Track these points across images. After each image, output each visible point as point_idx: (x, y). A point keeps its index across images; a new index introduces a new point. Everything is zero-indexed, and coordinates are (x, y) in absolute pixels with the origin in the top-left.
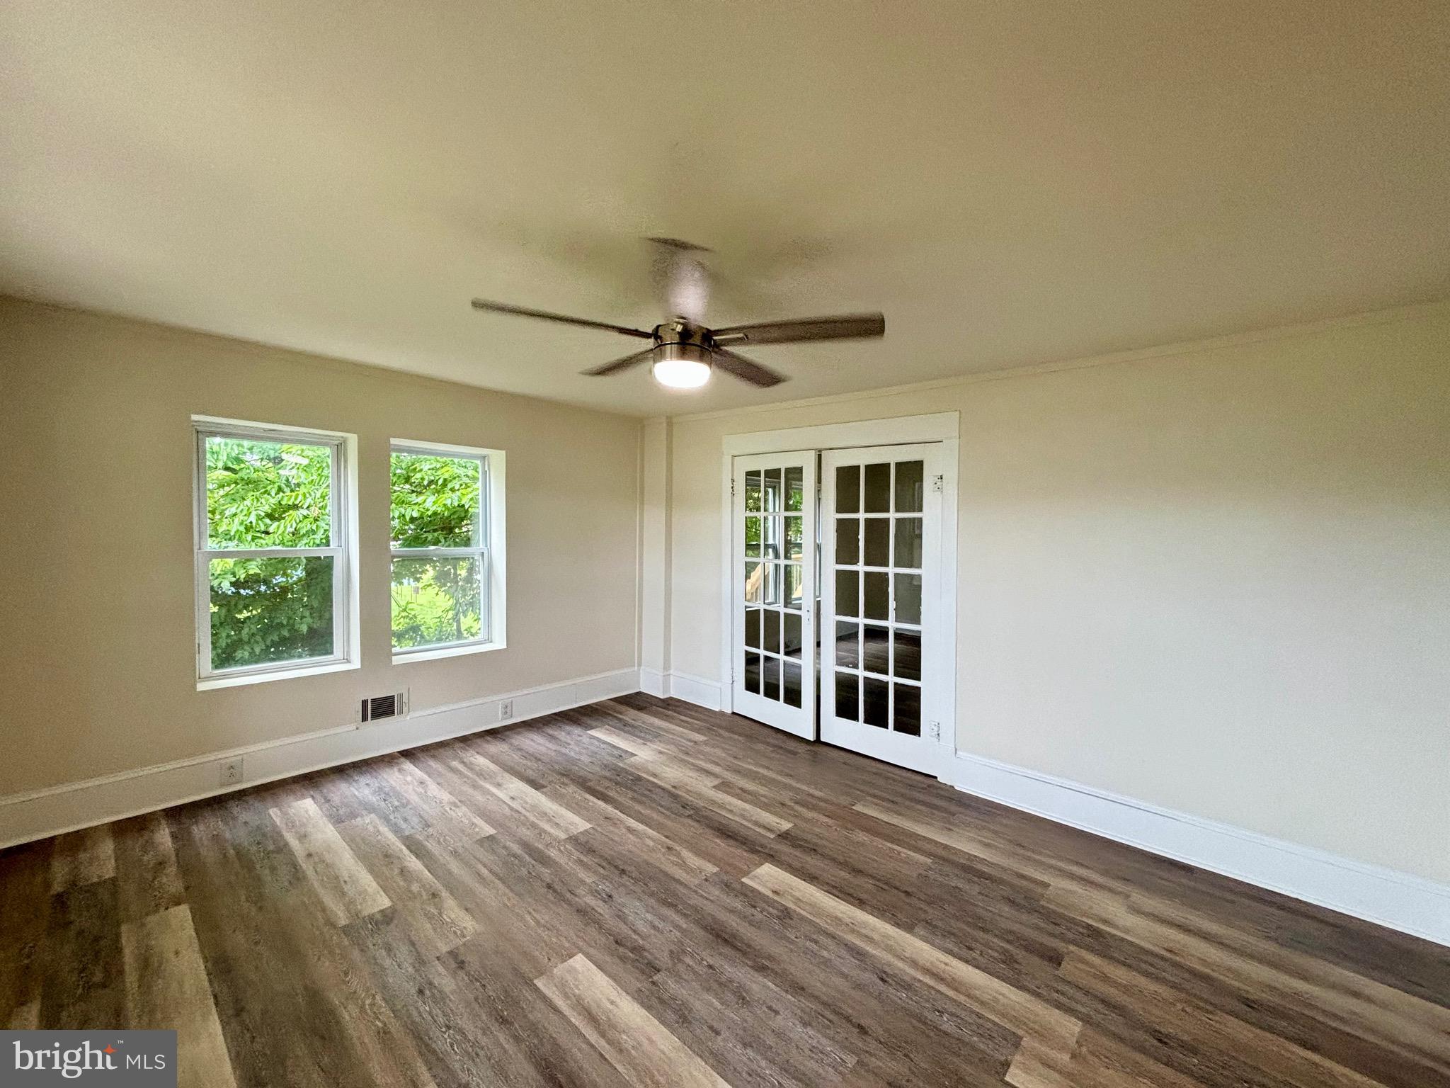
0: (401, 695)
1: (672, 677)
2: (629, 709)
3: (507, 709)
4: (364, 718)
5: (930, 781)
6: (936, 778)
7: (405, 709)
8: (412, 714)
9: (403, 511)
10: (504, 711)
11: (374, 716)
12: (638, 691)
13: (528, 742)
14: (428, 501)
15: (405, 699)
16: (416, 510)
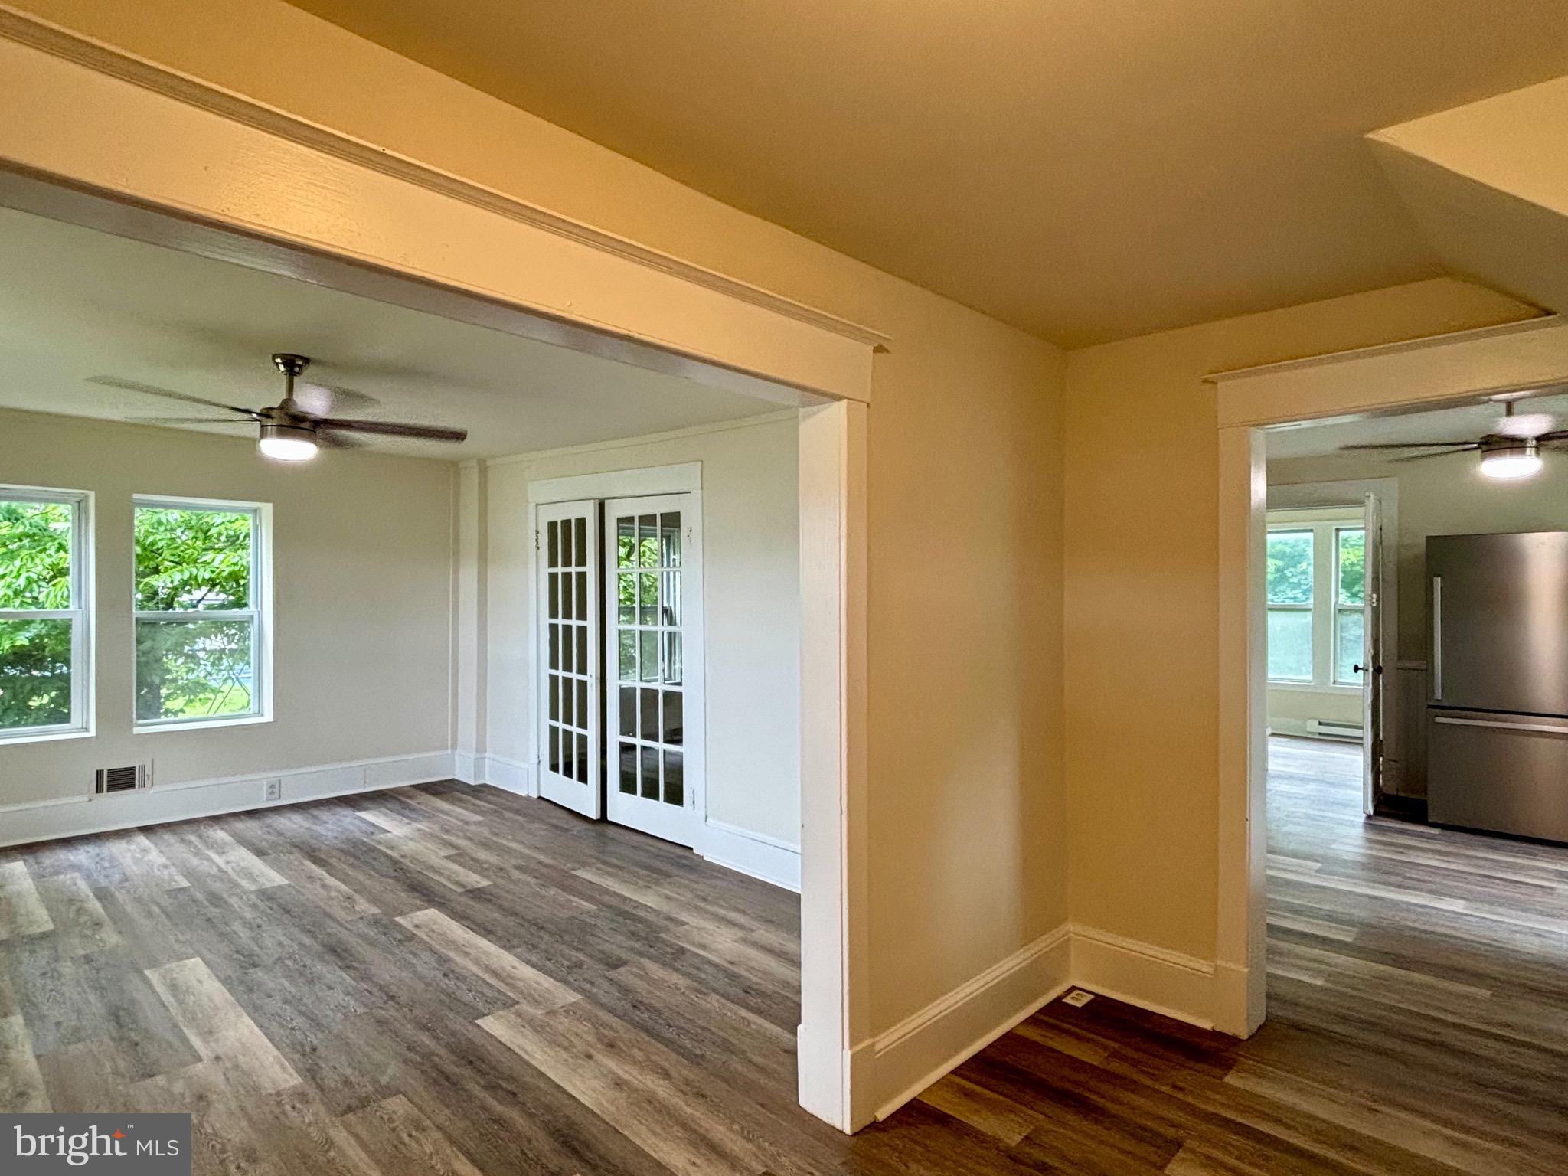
0: (143, 768)
1: (487, 761)
2: (423, 794)
3: (274, 789)
4: (99, 789)
5: (687, 853)
6: (691, 849)
7: (148, 783)
8: (156, 788)
9: (194, 571)
10: (270, 791)
11: (111, 789)
12: (451, 777)
13: (287, 822)
14: (216, 559)
15: (148, 772)
16: (208, 570)
